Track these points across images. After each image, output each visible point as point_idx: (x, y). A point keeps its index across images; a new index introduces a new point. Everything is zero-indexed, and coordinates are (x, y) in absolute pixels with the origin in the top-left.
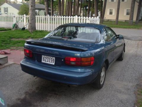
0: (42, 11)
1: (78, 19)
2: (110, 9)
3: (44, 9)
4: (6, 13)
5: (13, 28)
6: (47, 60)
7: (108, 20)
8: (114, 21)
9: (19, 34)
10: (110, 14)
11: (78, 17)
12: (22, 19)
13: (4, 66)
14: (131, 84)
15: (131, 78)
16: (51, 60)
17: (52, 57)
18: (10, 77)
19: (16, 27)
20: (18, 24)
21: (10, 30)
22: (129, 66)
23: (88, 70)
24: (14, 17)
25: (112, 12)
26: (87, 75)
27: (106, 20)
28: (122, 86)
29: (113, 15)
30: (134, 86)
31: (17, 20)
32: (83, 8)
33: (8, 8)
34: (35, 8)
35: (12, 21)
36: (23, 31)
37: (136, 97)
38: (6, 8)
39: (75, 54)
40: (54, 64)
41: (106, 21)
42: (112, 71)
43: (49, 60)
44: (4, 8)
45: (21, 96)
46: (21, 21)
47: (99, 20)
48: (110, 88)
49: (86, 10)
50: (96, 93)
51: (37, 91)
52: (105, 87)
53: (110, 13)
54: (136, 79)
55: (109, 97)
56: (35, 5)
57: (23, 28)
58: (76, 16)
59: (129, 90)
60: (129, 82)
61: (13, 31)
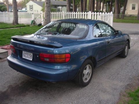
0: (64, 8)
1: (92, 15)
2: (133, 4)
3: (66, 6)
4: (32, 11)
5: (31, 24)
6: (26, 56)
7: (131, 16)
8: (136, 16)
9: (34, 30)
10: (133, 9)
11: (92, 13)
12: (40, 16)
13: (3, 60)
14: (122, 84)
15: (124, 77)
16: (30, 56)
17: (30, 53)
18: (4, 70)
19: (34, 24)
20: (36, 20)
21: (29, 26)
22: (129, 63)
23: (65, 67)
24: (33, 14)
25: (135, 7)
26: (61, 72)
27: (128, 15)
28: (111, 85)
29: (135, 10)
30: (124, 86)
31: (35, 17)
32: (106, 4)
33: (33, 6)
34: (50, 5)
35: (30, 17)
36: (39, 27)
37: (120, 98)
38: (31, 6)
39: (48, 51)
40: (31, 60)
41: (128, 17)
42: (107, 69)
43: (28, 55)
44: (30, 5)
45: (4, 89)
46: (38, 17)
47: (113, 15)
48: (95, 87)
49: (109, 5)
50: (79, 91)
51: (20, 86)
52: (91, 86)
53: (133, 7)
54: (130, 79)
55: (89, 96)
56: (50, 2)
57: (39, 24)
58: (90, 12)
59: (116, 89)
60: (120, 81)
61: (31, 27)
